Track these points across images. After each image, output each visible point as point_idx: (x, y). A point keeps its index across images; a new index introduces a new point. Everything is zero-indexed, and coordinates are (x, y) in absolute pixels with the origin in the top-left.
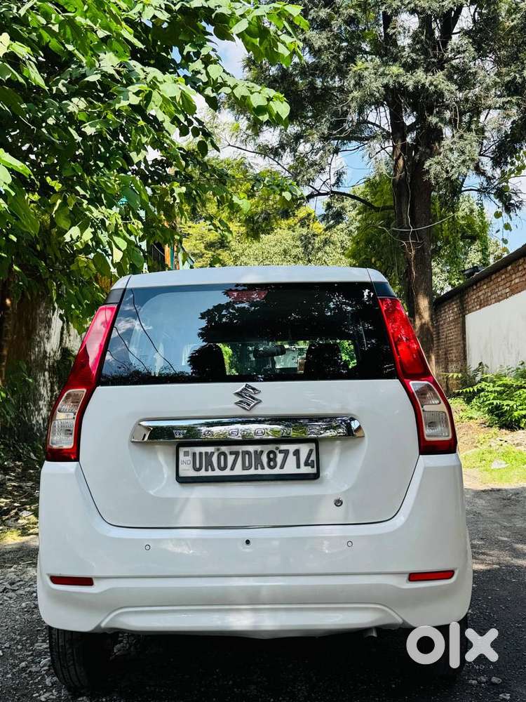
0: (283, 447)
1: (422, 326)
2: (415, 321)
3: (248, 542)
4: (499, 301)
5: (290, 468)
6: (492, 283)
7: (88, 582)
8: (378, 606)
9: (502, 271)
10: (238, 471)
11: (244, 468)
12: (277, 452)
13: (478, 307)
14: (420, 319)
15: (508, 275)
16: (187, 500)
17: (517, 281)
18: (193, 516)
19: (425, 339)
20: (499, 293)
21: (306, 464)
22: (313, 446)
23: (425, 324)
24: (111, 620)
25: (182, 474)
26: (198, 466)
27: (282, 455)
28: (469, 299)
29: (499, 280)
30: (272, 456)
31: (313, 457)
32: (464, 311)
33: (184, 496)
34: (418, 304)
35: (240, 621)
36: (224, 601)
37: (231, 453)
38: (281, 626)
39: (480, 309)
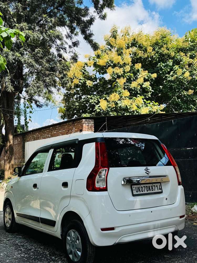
0: (154, 185)
1: (10, 145)
2: (7, 144)
3: (152, 212)
4: (45, 139)
6: (41, 132)
7: (113, 229)
9: (48, 129)
12: (153, 186)
13: (33, 140)
14: (9, 143)
15: (50, 130)
17: (55, 133)
18: (138, 206)
19: (11, 151)
20: (45, 136)
21: (159, 189)
22: (160, 184)
23: (11, 145)
24: (119, 240)
25: (134, 193)
26: (137, 191)
27: (154, 187)
28: (28, 137)
29: (46, 131)
30: (152, 187)
31: (160, 187)
32: (25, 141)
33: (135, 200)
34: (9, 137)
36: (147, 229)
37: (144, 187)
39: (34, 140)
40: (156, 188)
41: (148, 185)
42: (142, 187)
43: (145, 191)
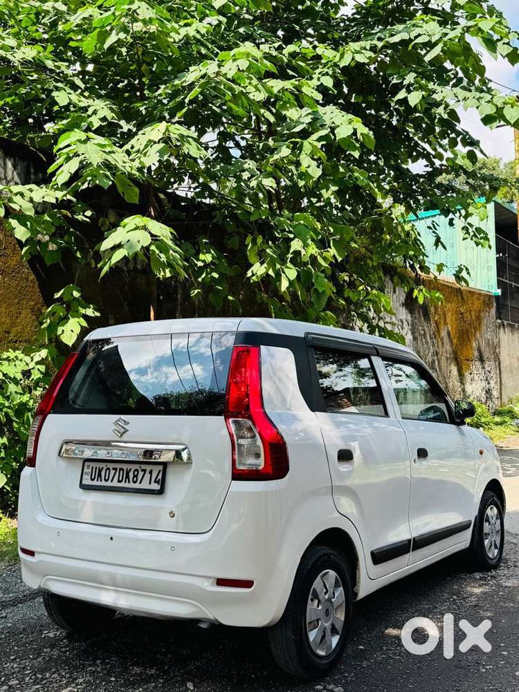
0: (143, 467)
5: (145, 485)
8: (193, 602)
10: (115, 484)
11: (119, 481)
12: (140, 471)
16: (85, 501)
21: (155, 482)
22: (161, 468)
25: (84, 482)
26: (93, 477)
30: (136, 473)
31: (160, 477)
35: (106, 598)
37: (114, 469)
38: (130, 606)
40: (147, 475)
41: (125, 467)
42: (108, 469)
43: (112, 481)
